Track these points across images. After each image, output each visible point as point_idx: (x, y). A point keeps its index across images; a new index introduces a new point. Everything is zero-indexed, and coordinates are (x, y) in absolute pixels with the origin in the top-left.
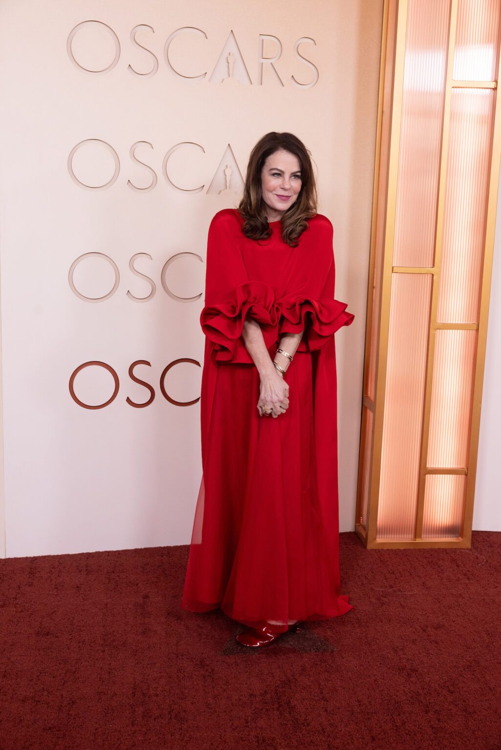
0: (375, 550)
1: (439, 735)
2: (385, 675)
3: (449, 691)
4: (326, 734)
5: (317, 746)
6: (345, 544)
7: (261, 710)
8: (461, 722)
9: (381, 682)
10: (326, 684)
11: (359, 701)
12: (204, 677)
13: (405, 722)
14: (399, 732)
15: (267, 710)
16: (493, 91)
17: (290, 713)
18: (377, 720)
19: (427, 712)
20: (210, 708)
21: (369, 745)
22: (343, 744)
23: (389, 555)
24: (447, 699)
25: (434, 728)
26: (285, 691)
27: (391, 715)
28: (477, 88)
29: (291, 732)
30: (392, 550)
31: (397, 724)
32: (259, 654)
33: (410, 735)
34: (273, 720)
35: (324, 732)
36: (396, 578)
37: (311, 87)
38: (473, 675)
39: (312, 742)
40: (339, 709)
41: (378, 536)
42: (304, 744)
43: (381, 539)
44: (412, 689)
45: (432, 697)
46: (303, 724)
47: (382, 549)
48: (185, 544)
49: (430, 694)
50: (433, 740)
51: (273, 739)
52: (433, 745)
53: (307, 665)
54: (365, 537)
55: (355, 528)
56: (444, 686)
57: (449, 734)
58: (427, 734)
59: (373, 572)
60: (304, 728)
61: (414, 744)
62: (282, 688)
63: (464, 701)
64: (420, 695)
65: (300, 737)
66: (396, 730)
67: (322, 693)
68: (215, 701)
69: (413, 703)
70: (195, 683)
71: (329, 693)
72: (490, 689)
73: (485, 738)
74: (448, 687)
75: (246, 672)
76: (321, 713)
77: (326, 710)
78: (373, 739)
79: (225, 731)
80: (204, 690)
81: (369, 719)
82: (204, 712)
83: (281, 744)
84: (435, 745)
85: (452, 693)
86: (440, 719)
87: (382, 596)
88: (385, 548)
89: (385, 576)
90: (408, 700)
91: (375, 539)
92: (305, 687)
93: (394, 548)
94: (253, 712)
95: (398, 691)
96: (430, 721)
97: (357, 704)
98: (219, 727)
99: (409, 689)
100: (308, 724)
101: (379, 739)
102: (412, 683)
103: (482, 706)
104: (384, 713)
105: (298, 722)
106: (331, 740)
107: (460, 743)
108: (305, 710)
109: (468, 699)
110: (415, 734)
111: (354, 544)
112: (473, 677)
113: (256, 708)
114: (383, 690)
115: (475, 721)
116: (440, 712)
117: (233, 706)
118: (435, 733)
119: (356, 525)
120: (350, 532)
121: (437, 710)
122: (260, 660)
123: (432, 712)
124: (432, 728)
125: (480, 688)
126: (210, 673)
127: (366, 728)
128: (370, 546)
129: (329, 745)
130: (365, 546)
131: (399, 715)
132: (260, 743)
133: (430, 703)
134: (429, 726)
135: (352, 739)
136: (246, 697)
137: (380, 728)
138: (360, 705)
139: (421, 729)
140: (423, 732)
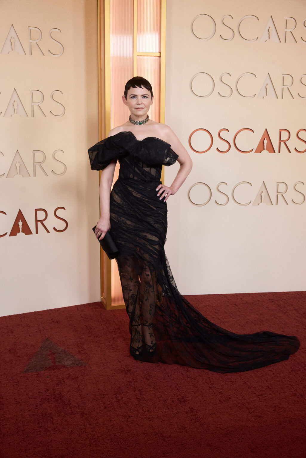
0: (111, 310)
1: (140, 402)
2: (114, 375)
3: (147, 379)
4: (80, 408)
5: (75, 414)
6: (95, 308)
7: (45, 399)
8: (152, 394)
9: (111, 378)
10: (81, 382)
11: (98, 389)
12: (14, 386)
13: (123, 397)
14: (119, 402)
15: (48, 399)
16: (159, 58)
17: (61, 399)
18: (108, 398)
19: (134, 391)
20: (16, 401)
21: (103, 410)
22: (89, 412)
23: (119, 312)
24: (145, 383)
25: (138, 398)
26: (58, 388)
27: (116, 394)
28: (150, 56)
29: (61, 409)
30: (120, 310)
31: (119, 399)
32: (45, 370)
33: (125, 403)
34: (52, 404)
35: (79, 407)
36: (122, 324)
37: (61, 56)
38: (160, 370)
39: (72, 412)
40: (87, 394)
41: (112, 303)
42: (68, 414)
43: (114, 304)
44: (127, 380)
45: (138, 383)
46: (68, 404)
47: (115, 310)
48: (4, 316)
49: (137, 382)
50: (137, 405)
51: (51, 414)
52: (137, 407)
53: (71, 374)
54: (105, 304)
55: (101, 300)
56: (144, 377)
57: (146, 400)
58: (134, 402)
59: (109, 322)
60: (68, 406)
61: (127, 407)
62: (57, 387)
63: (155, 384)
64: (131, 382)
65: (66, 411)
66: (118, 402)
67: (79, 387)
68: (19, 398)
69: (127, 387)
70: (8, 389)
71: (82, 387)
72: (168, 376)
73: (164, 401)
74: (146, 377)
75: (38, 381)
76: (78, 397)
77: (81, 396)
78: (105, 408)
79: (24, 412)
80: (13, 392)
81: (104, 398)
82: (13, 404)
83: (55, 415)
84: (138, 407)
85: (148, 380)
86: (141, 394)
87: (114, 334)
88: (117, 309)
89: (116, 324)
90: (125, 386)
91: (111, 304)
92: (69, 385)
93: (121, 308)
94: (41, 401)
95: (120, 382)
96: (136, 396)
97: (97, 391)
98: (21, 411)
99: (126, 380)
100: (71, 404)
101: (108, 407)
102: (128, 377)
103: (164, 385)
104: (112, 394)
105: (65, 403)
106: (82, 410)
107: (151, 405)
108: (69, 397)
109: (156, 382)
110: (128, 403)
111: (100, 308)
112: (160, 371)
113: (42, 398)
114: (112, 382)
115: (159, 393)
116: (142, 390)
117: (29, 399)
118: (138, 401)
119: (101, 298)
120: (98, 302)
121: (140, 390)
122: (45, 373)
123: (138, 391)
124: (137, 399)
125: (163, 376)
126: (17, 383)
127: (102, 403)
128: (108, 309)
129: (81, 413)
130: (105, 309)
131: (120, 394)
132: (44, 416)
133: (136, 386)
134: (135, 398)
135: (94, 409)
136: (36, 393)
137: (109, 401)
138: (99, 391)
139: (131, 400)
140: (132, 401)
